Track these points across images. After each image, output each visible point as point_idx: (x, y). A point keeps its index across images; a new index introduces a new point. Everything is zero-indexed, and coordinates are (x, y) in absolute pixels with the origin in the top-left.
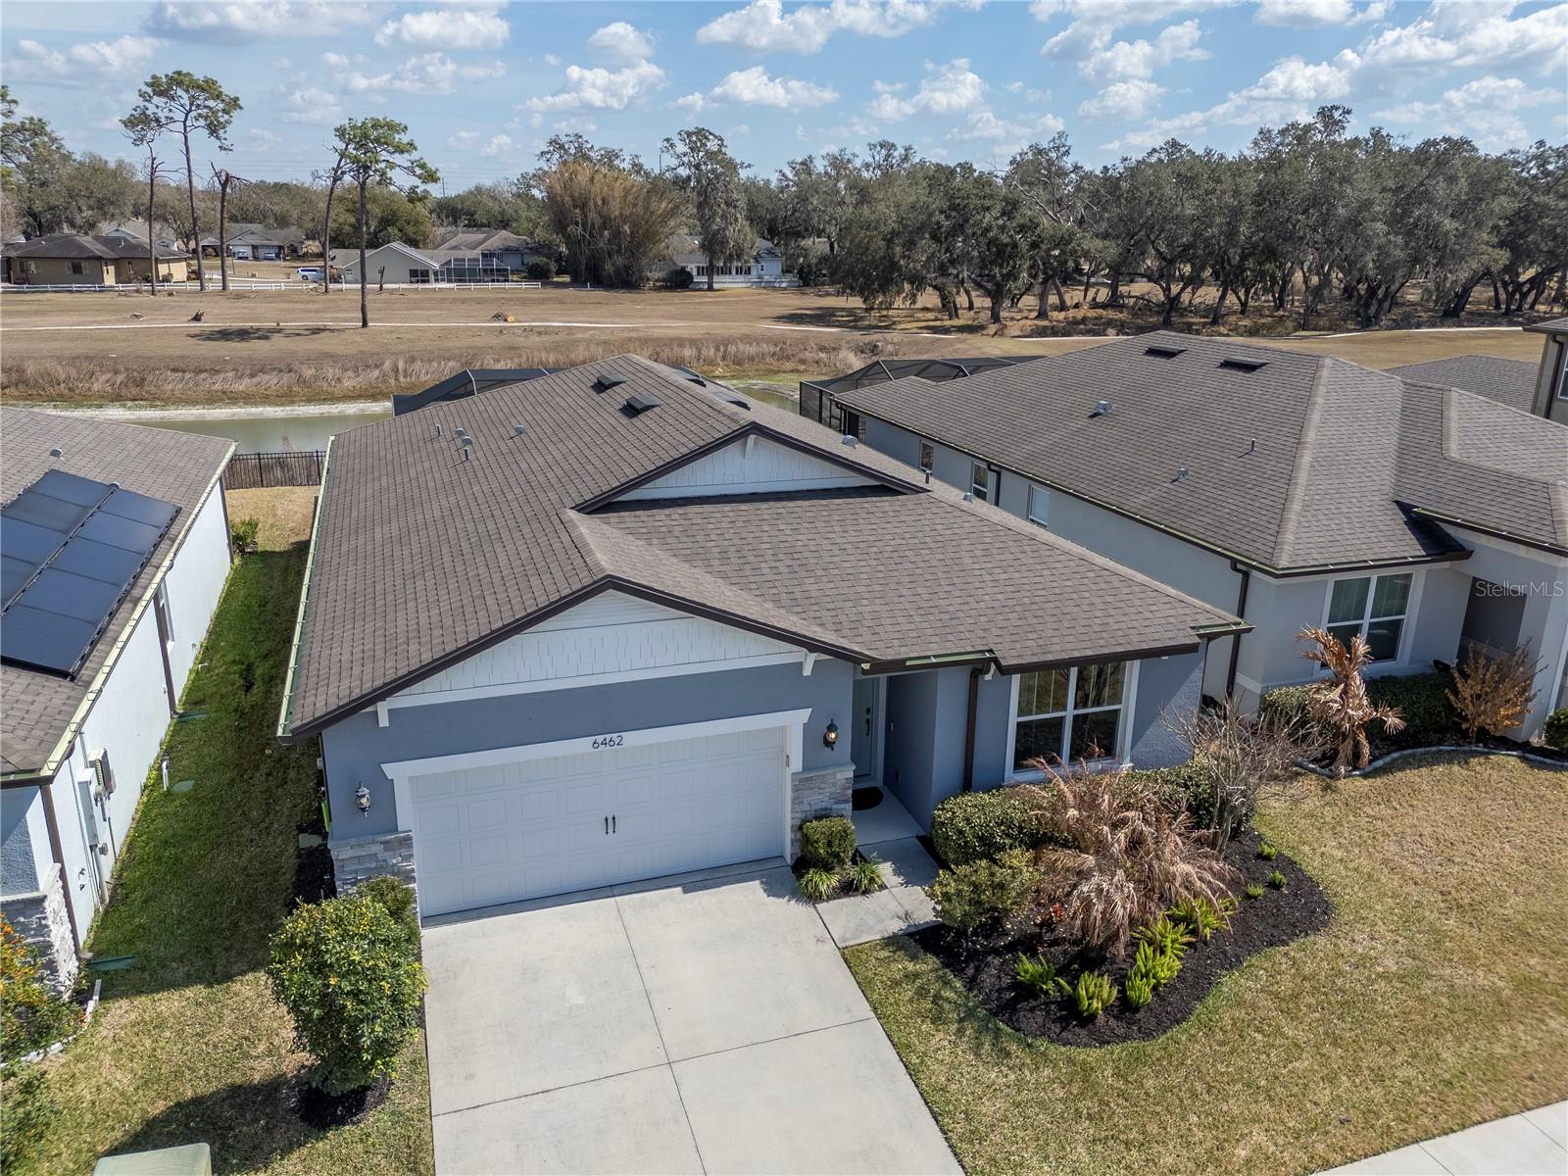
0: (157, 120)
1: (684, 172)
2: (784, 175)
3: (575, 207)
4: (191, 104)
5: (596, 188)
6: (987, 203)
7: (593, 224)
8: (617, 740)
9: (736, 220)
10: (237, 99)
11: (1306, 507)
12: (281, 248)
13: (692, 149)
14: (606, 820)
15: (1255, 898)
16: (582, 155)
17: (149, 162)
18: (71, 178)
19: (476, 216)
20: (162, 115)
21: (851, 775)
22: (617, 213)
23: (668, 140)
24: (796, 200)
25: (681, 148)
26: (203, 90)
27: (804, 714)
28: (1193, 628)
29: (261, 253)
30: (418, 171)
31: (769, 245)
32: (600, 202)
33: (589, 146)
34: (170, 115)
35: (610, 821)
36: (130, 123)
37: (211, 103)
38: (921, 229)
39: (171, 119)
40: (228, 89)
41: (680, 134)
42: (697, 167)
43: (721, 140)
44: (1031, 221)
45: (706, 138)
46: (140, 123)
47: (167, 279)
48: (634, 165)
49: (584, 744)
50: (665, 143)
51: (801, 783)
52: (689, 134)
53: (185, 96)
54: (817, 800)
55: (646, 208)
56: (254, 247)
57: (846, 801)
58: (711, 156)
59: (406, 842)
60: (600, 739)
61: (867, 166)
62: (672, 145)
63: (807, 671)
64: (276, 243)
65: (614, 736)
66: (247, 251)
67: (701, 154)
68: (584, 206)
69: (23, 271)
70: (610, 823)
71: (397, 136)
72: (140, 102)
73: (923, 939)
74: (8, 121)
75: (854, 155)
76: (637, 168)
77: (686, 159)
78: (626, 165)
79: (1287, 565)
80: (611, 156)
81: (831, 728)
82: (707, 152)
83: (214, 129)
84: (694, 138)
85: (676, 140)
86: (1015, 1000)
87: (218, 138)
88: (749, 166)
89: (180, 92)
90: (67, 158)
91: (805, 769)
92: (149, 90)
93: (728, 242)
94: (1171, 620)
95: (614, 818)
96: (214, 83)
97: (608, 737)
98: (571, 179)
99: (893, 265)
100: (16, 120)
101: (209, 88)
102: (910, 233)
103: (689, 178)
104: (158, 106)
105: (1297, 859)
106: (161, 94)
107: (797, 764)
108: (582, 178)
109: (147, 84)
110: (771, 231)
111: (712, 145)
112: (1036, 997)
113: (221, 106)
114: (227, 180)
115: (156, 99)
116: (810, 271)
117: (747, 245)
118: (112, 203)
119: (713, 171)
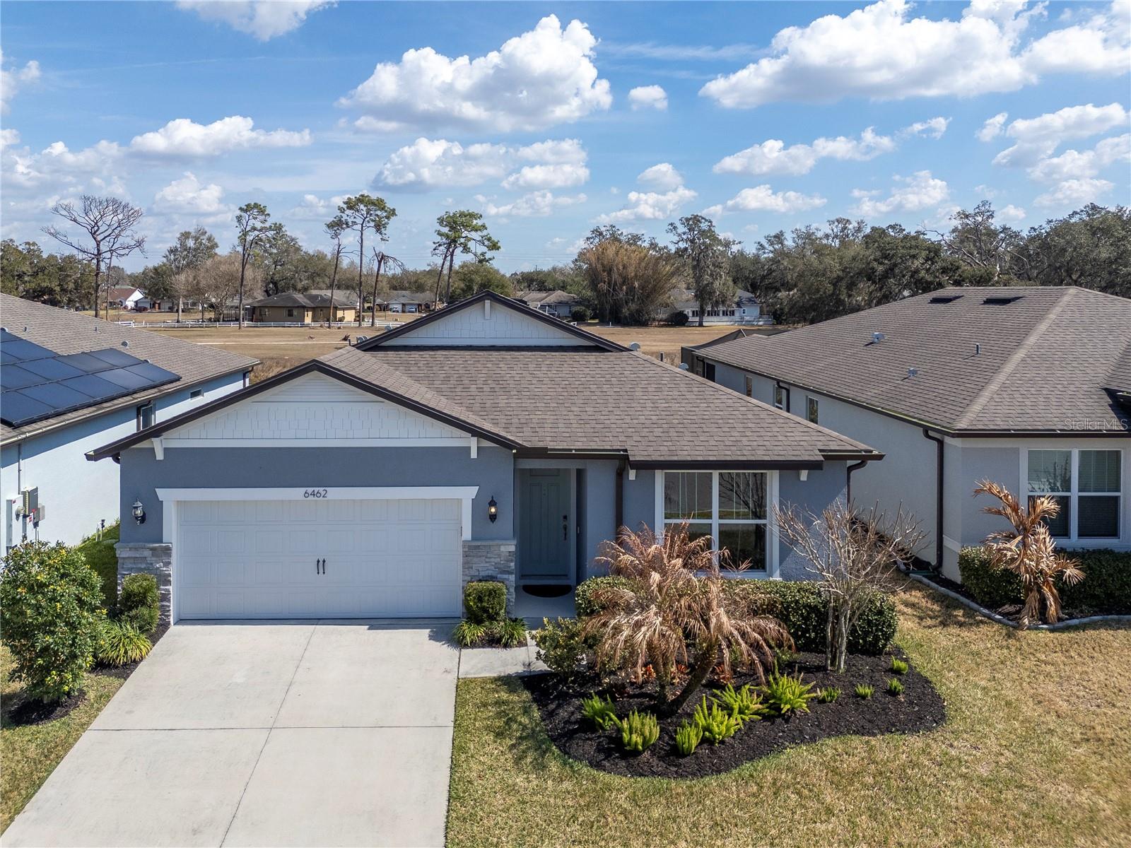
0: (347, 224)
1: (682, 245)
2: (761, 245)
3: (604, 271)
4: (367, 214)
5: (618, 259)
6: (913, 252)
7: (615, 282)
8: (323, 493)
9: (721, 276)
10: (394, 210)
11: (1003, 387)
12: (420, 305)
13: (689, 229)
14: (318, 561)
15: (864, 697)
16: (615, 239)
17: (337, 247)
18: (298, 260)
19: (546, 284)
20: (350, 221)
21: (513, 548)
22: (633, 274)
23: (672, 224)
24: (771, 263)
25: (681, 229)
26: (375, 205)
27: (472, 491)
28: (820, 451)
29: (407, 308)
30: (486, 243)
31: (750, 295)
32: (621, 268)
33: (619, 233)
34: (355, 220)
35: (321, 562)
36: (330, 226)
37: (379, 213)
38: (859, 274)
39: (354, 223)
40: (389, 205)
41: (681, 220)
42: (692, 241)
43: (711, 222)
44: (952, 265)
45: (699, 221)
46: (337, 226)
47: (341, 320)
48: (652, 244)
49: (297, 493)
50: (670, 227)
51: (471, 550)
52: (688, 220)
53: (365, 209)
54: (483, 566)
55: (655, 271)
56: (404, 305)
57: (509, 573)
58: (703, 233)
59: (167, 551)
60: (310, 490)
61: (827, 236)
62: (675, 228)
63: (474, 455)
64: (417, 302)
65: (321, 489)
66: (399, 307)
67: (696, 232)
68: (610, 271)
69: (261, 315)
70: (321, 565)
71: (475, 222)
72: (339, 214)
73: (530, 682)
74: (263, 225)
75: (817, 229)
76: (653, 246)
77: (685, 237)
78: (646, 245)
79: (965, 427)
80: (635, 238)
81: (492, 503)
82: (699, 231)
83: (379, 227)
84: (691, 223)
85: (678, 224)
86: (575, 731)
87: (381, 233)
88: (740, 243)
89: (362, 207)
90: (298, 249)
91: (474, 539)
92: (345, 206)
93: (715, 292)
94: (802, 443)
95: (324, 561)
96: (382, 201)
97: (316, 489)
98: (603, 253)
99: (840, 302)
100: (267, 225)
101: (379, 204)
102: (851, 277)
103: (686, 249)
104: (348, 215)
105: (934, 680)
106: (350, 208)
107: (467, 534)
108: (611, 252)
109: (345, 203)
110: (754, 287)
111: (704, 226)
112: (594, 731)
113: (385, 214)
114: (382, 258)
115: (348, 212)
116: (782, 313)
117: (730, 294)
118: (319, 275)
119: (704, 243)
